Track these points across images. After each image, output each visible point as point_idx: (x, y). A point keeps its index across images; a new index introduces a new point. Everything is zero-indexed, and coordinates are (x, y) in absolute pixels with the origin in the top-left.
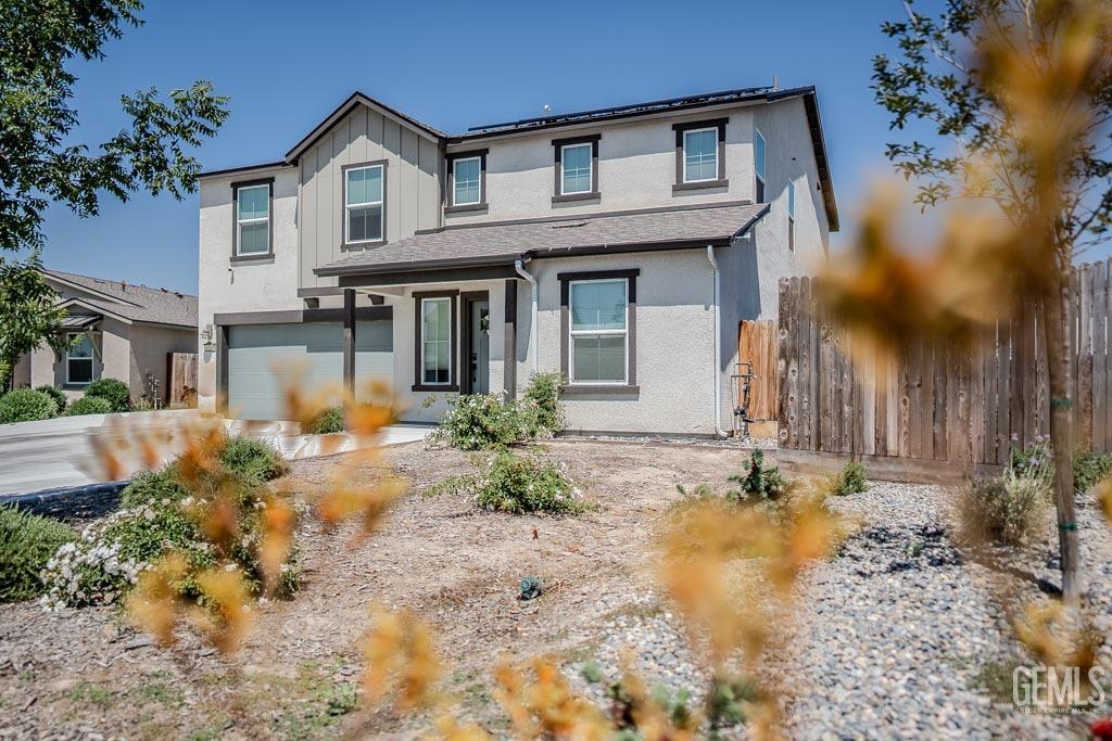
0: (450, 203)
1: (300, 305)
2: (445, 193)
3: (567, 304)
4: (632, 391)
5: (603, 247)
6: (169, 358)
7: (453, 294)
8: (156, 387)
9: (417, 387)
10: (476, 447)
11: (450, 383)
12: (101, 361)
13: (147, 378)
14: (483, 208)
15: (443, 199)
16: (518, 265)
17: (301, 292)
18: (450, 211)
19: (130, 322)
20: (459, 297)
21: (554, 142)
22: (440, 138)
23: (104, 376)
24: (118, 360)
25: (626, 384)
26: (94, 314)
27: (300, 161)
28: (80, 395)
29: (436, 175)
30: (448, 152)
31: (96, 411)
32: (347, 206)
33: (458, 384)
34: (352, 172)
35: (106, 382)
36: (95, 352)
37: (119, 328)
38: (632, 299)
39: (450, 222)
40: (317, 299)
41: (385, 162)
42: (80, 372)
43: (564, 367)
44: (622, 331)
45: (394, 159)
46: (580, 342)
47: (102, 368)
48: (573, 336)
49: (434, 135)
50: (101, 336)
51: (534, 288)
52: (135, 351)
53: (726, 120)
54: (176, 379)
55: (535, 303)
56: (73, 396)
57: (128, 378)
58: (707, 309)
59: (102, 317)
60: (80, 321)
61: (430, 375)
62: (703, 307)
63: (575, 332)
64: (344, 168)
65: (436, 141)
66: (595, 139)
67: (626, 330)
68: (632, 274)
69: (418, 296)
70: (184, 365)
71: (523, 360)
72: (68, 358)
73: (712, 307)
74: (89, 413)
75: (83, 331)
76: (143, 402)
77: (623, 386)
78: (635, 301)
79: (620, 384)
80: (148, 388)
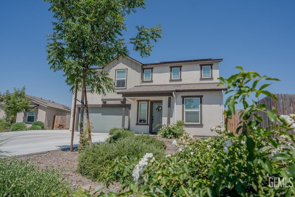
0: (143, 80)
1: (101, 103)
2: (142, 77)
3: (184, 104)
4: (201, 126)
5: (195, 90)
6: (55, 117)
7: (148, 101)
8: (51, 124)
9: (137, 124)
10: (171, 138)
11: (146, 123)
12: (37, 117)
13: (49, 122)
14: (152, 81)
15: (141, 79)
16: (173, 93)
17: (102, 100)
18: (143, 82)
19: (47, 107)
20: (149, 102)
21: (170, 67)
22: (142, 64)
23: (37, 120)
24: (42, 116)
25: (200, 124)
26: (37, 104)
27: (104, 68)
28: (31, 125)
29: (140, 73)
30: (143, 68)
31: (38, 129)
32: (116, 79)
33: (149, 123)
34: (119, 71)
35: (39, 122)
36: (36, 114)
37: (43, 108)
38: (201, 103)
39: (143, 84)
40: (106, 102)
41: (127, 69)
42: (31, 119)
43: (183, 119)
44: (198, 110)
45: (129, 69)
46: (187, 113)
47: (37, 118)
48: (185, 111)
49: (141, 63)
50: (38, 110)
51: (175, 99)
52: (47, 114)
53: (212, 64)
54: (56, 122)
55: (175, 103)
56: (29, 126)
57: (44, 121)
58: (220, 106)
59: (39, 105)
60: (33, 106)
61: (140, 121)
62: (219, 105)
63: (186, 110)
64: (116, 70)
65: (142, 65)
66: (180, 67)
67: (200, 110)
68: (201, 97)
69: (138, 101)
70: (58, 119)
71: (172, 117)
72: (28, 115)
73: (222, 105)
74: (35, 130)
75: (34, 108)
76: (47, 128)
77: (199, 124)
78: (202, 103)
79: (198, 123)
80: (49, 124)
